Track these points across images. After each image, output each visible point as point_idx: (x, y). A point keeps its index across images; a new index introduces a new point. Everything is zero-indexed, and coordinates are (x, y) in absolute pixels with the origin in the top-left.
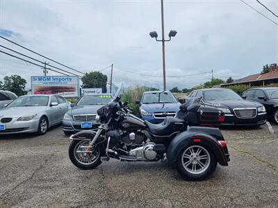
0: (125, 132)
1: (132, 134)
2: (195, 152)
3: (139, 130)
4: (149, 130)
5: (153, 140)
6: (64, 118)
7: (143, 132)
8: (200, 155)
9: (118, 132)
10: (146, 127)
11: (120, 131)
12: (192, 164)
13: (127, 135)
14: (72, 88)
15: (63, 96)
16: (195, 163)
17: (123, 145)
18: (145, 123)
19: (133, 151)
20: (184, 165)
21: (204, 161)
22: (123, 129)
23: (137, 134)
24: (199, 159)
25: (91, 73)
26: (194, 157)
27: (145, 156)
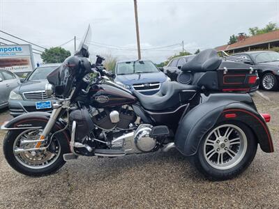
0: (101, 110)
1: (114, 113)
2: (222, 135)
3: (125, 107)
4: (141, 105)
5: (148, 120)
6: (10, 97)
7: (130, 108)
8: (230, 138)
9: (90, 111)
10: (136, 101)
11: (93, 109)
12: (217, 154)
13: (105, 115)
14: (23, 61)
15: (13, 71)
16: (222, 151)
17: (100, 131)
18: (134, 95)
19: (117, 141)
20: (206, 155)
21: (235, 148)
22: (97, 105)
23: (122, 112)
24: (228, 144)
25: (52, 49)
26: (221, 143)
27: (137, 146)
